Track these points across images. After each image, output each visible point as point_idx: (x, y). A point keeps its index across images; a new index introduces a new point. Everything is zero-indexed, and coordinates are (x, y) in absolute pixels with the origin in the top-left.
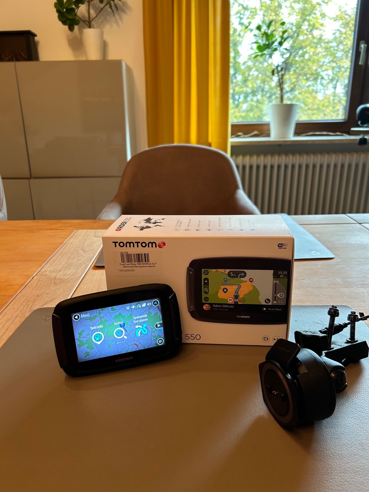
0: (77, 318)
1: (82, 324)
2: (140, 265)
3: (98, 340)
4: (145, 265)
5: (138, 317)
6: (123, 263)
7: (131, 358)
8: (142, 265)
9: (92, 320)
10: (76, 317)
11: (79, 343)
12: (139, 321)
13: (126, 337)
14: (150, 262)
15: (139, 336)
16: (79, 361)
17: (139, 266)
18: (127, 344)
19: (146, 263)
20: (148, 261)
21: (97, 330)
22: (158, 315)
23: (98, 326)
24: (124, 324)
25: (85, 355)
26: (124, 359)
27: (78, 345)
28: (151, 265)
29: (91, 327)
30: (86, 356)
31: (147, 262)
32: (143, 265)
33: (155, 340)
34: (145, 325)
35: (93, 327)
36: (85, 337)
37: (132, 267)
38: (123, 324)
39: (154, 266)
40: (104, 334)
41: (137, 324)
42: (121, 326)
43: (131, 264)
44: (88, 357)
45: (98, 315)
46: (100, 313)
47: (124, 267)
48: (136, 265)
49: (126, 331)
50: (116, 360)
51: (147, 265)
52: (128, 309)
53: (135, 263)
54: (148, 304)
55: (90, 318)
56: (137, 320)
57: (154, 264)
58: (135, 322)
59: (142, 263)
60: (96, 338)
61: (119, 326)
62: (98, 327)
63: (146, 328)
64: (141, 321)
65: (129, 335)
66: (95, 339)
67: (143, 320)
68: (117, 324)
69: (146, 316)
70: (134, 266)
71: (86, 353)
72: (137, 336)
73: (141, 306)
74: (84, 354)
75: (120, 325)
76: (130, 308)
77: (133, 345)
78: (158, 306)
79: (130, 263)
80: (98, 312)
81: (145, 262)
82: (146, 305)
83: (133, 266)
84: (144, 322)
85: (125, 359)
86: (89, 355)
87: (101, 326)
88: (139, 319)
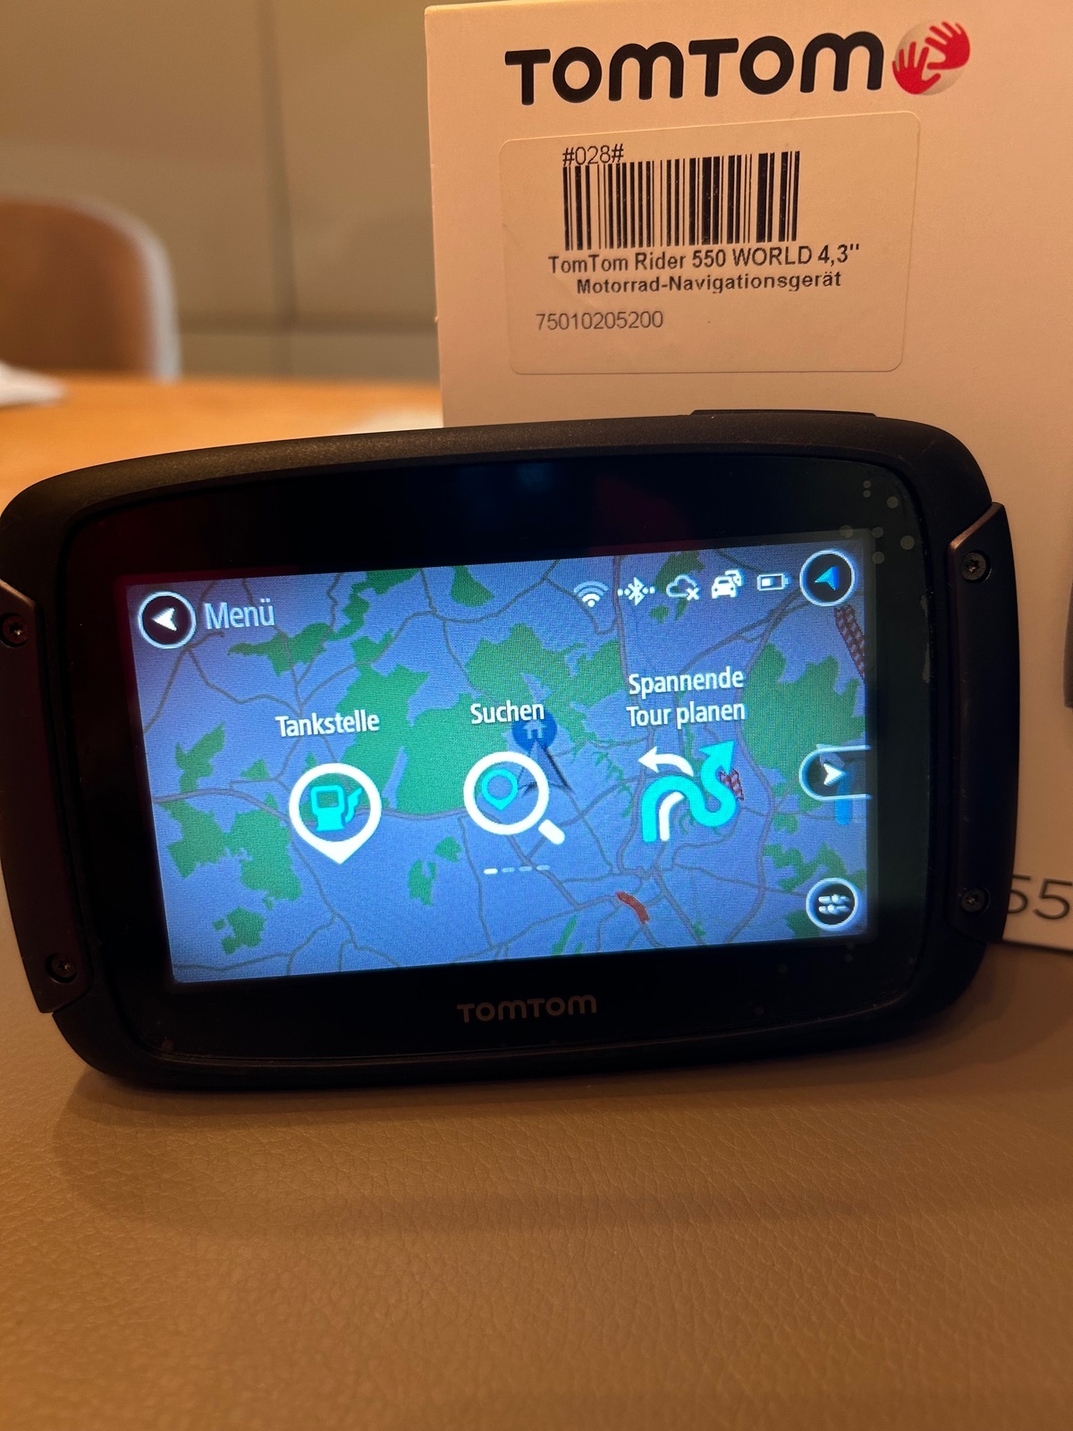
0: (172, 627)
1: (208, 684)
2: (715, 271)
3: (338, 826)
4: (752, 270)
5: (664, 684)
6: (575, 254)
7: (586, 1002)
8: (730, 270)
9: (291, 664)
10: (166, 619)
11: (180, 837)
12: (672, 717)
13: (554, 834)
14: (800, 241)
15: (665, 835)
16: (181, 975)
17: (702, 273)
18: (559, 885)
19: (766, 245)
20: (788, 229)
21: (329, 747)
22: (839, 689)
23: (338, 718)
24: (549, 722)
25: (228, 931)
26: (530, 1009)
27: (170, 847)
28: (801, 271)
29: (282, 719)
30: (229, 946)
31: (775, 242)
32: (742, 269)
33: (788, 887)
34: (721, 755)
35: (298, 717)
36: (230, 792)
37: (644, 285)
38: (540, 727)
39: (829, 280)
40: (380, 791)
41: (651, 737)
42: (521, 737)
43: (640, 260)
44: (243, 952)
45: (343, 621)
46: (356, 607)
47: (583, 286)
48: (676, 272)
49: (559, 781)
50: (465, 1008)
51: (775, 269)
52: (591, 599)
53: (673, 251)
54: (764, 582)
55: (275, 645)
56: (654, 701)
57: (834, 253)
58: (639, 717)
59: (728, 248)
60: (316, 809)
61: (508, 734)
62: (341, 723)
63: (727, 779)
64: (687, 714)
65: (582, 814)
66: (311, 823)
67: (706, 714)
68: (496, 714)
69: (731, 678)
70: (665, 275)
71: (231, 917)
72: (649, 836)
73: (705, 590)
74: (219, 925)
75: (518, 728)
76: (613, 602)
77: (609, 908)
78: (843, 612)
79: (629, 253)
80: (344, 602)
81: (760, 238)
82: (739, 589)
83: (649, 275)
84: (712, 732)
85: (536, 1003)
86: (253, 941)
87: (363, 721)
88: (675, 699)
